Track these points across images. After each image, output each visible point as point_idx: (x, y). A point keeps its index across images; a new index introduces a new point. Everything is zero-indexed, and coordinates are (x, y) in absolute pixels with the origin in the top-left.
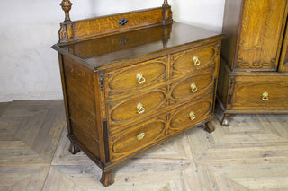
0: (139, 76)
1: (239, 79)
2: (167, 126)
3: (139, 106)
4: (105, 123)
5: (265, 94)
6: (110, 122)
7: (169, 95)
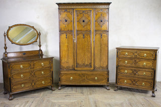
0: (21, 66)
1: (62, 72)
2: (33, 84)
3: (22, 75)
4: (10, 79)
5: (71, 78)
6: (12, 79)
7: (33, 74)
